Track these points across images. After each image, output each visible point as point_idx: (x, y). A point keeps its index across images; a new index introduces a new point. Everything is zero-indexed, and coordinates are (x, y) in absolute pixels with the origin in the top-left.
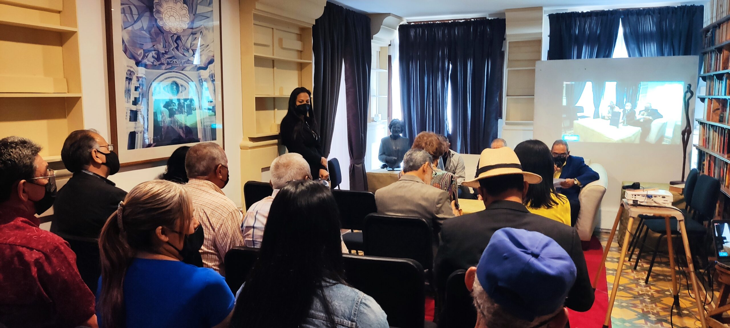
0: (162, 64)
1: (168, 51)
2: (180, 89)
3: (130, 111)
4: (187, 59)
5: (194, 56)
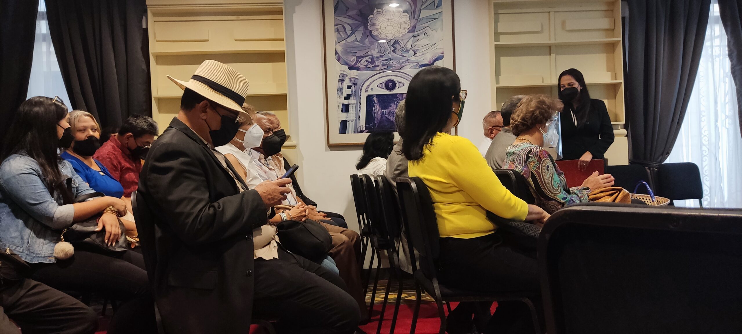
0: (377, 66)
1: (383, 54)
2: (397, 85)
3: (342, 105)
4: (406, 59)
5: (415, 55)
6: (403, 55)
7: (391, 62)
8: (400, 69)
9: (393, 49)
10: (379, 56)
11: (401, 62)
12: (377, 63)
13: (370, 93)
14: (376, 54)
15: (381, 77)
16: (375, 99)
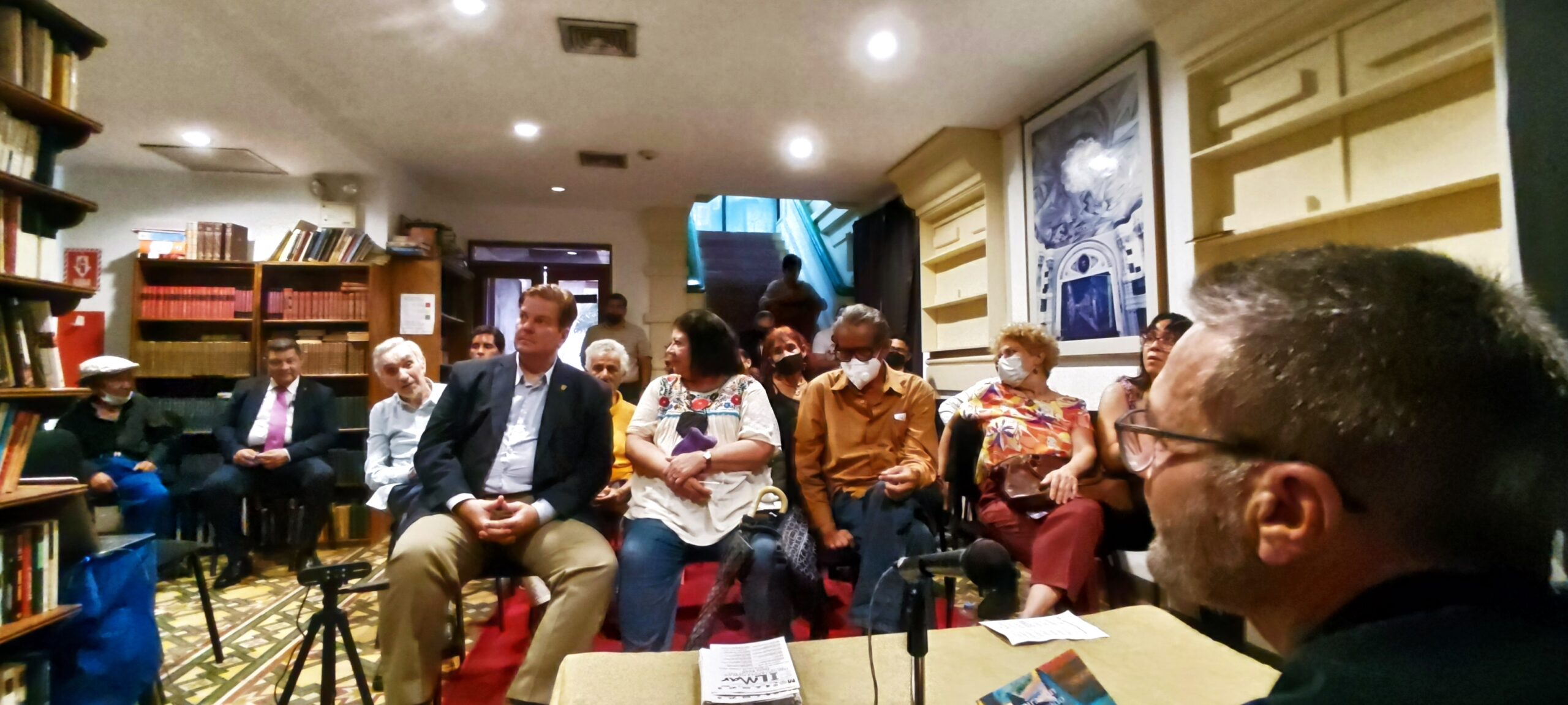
0: (1070, 237)
1: (1075, 218)
2: (1091, 262)
3: (1040, 302)
4: (1097, 218)
5: (1110, 208)
6: (1097, 211)
7: (1084, 226)
8: (1093, 235)
9: (1085, 205)
10: (1071, 221)
11: (1095, 222)
12: (1071, 232)
13: (1067, 279)
14: (1068, 217)
15: (1075, 253)
16: (1069, 288)
